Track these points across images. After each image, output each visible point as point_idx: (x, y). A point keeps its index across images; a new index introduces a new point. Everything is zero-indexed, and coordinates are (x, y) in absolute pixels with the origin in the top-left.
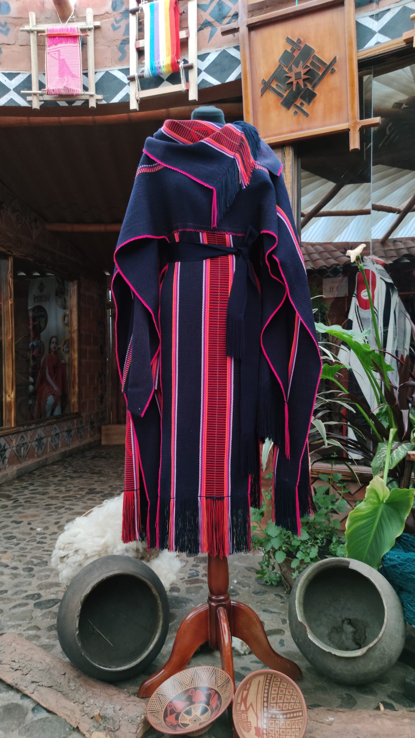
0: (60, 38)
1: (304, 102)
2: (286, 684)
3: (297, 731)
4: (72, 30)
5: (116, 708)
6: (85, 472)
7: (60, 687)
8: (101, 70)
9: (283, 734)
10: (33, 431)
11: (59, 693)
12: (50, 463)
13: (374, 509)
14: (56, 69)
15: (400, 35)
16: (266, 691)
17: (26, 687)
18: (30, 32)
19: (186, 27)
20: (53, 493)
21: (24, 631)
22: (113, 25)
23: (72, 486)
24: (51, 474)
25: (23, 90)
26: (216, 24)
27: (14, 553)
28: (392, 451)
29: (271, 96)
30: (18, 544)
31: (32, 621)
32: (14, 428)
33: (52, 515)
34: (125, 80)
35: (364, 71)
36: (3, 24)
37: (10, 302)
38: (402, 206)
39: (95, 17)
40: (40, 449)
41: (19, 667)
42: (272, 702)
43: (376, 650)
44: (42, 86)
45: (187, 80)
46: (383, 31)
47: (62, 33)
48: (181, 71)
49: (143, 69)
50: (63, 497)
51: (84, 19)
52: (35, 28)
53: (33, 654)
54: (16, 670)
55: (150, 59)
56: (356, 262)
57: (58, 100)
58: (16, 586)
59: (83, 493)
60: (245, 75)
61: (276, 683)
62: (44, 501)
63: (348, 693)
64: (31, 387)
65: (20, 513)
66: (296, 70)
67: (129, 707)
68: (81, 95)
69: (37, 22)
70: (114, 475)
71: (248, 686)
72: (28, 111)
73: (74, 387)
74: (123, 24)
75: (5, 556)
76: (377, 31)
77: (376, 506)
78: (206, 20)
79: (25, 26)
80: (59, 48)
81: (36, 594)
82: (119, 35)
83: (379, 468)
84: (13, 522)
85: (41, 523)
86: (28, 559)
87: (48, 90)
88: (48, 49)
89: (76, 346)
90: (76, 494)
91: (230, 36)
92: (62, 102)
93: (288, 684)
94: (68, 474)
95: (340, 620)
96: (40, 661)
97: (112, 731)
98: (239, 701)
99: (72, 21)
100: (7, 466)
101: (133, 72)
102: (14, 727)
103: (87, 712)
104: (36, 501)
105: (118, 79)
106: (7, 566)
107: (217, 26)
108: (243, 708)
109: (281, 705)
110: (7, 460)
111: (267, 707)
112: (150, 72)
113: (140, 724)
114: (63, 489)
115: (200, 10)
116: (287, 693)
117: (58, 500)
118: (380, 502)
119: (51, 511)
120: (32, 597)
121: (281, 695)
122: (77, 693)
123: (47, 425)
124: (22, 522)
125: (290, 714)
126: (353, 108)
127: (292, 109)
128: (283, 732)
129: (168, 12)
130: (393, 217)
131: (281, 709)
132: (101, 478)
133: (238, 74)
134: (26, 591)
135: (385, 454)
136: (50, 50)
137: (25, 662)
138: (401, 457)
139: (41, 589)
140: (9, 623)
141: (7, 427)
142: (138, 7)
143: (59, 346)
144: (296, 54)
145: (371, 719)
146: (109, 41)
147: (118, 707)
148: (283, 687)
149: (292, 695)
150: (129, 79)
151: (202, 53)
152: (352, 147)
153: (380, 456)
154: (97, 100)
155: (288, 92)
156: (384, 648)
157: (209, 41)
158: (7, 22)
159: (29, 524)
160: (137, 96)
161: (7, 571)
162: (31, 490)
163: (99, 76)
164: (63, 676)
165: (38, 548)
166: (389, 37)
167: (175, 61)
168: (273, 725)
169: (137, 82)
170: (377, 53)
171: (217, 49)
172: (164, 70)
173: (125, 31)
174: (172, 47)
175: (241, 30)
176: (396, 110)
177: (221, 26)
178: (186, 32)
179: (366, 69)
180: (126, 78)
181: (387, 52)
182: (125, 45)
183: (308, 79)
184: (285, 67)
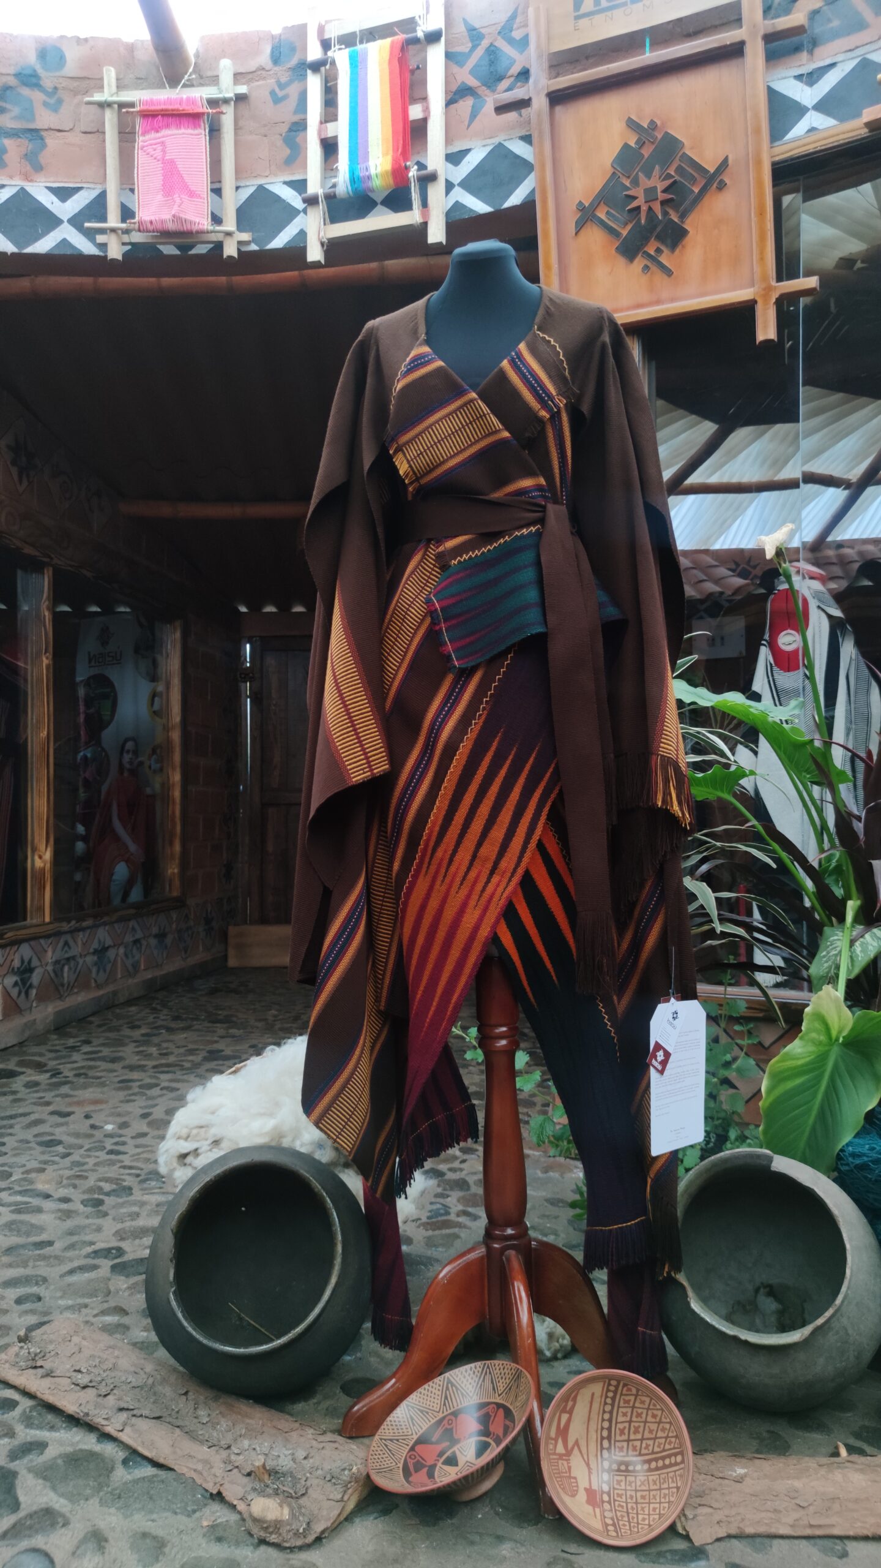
0: (166, 119)
1: (663, 248)
2: (647, 1400)
3: (673, 1493)
4: (191, 101)
5: (296, 1454)
6: (196, 1019)
7: (177, 1418)
8: (248, 184)
9: (642, 1501)
10: (88, 931)
11: (178, 1431)
12: (122, 1000)
13: (818, 1056)
14: (157, 181)
15: (859, 115)
16: (607, 1416)
17: (106, 1419)
18: (103, 105)
19: (422, 97)
20: (134, 1060)
21: (95, 1316)
22: (273, 93)
23: (170, 1045)
24: (128, 1023)
25: (89, 221)
26: (483, 91)
27: (61, 1172)
28: (852, 943)
29: (594, 237)
30: (68, 1155)
31: (107, 1299)
32: (50, 923)
33: (134, 1101)
34: (298, 203)
35: (786, 186)
36: (50, 90)
37: (45, 662)
38: (855, 474)
39: (238, 77)
40: (101, 971)
41: (91, 1382)
42: (618, 1438)
43: (830, 1334)
44: (127, 213)
45: (425, 204)
46: (823, 106)
47: (170, 107)
48: (413, 184)
49: (334, 180)
50: (155, 1067)
51: (215, 80)
52: (115, 99)
53: (117, 1357)
54: (84, 1387)
55: (350, 161)
56: (776, 561)
57: (161, 243)
58: (71, 1233)
59: (197, 1059)
60: (544, 192)
61: (627, 1398)
62: (115, 1074)
63: (772, 1429)
64: (80, 846)
65: (67, 1096)
66: (645, 183)
67: (323, 1452)
68: (208, 232)
69: (118, 87)
70: (259, 1024)
71: (570, 1403)
72: (98, 265)
73: (171, 843)
74: (293, 90)
75: (42, 1176)
76: (810, 107)
77: (822, 1049)
78: (463, 83)
79: (95, 95)
80: (163, 137)
81: (113, 1248)
82: (286, 113)
83: (826, 976)
84: (53, 1113)
85: (112, 1115)
86: (91, 1182)
87: (140, 223)
88: (140, 140)
89: (177, 757)
90: (183, 1061)
91: (512, 116)
92: (168, 247)
93: (651, 1399)
94: (160, 1023)
95: (750, 1287)
96: (132, 1369)
97: (292, 1497)
98: (553, 1434)
99: (189, 85)
100: (34, 1004)
101: (314, 187)
102: (88, 1491)
103: (236, 1464)
104: (99, 1074)
105: (284, 201)
106: (47, 1196)
107: (486, 95)
108: (560, 1449)
109: (638, 1443)
110: (34, 992)
111: (609, 1449)
112: (349, 188)
113: (350, 1482)
114: (153, 1050)
115: (450, 63)
116: (650, 1419)
117: (145, 1071)
118: (831, 1041)
119: (130, 1092)
120: (106, 1253)
121: (637, 1425)
122: (214, 1428)
123: (117, 921)
124: (73, 1113)
125: (657, 1462)
126: (762, 259)
127: (639, 262)
128: (643, 1497)
129: (386, 66)
130: (834, 496)
131: (638, 1453)
132: (233, 1031)
133: (527, 192)
134: (92, 1243)
135: (838, 949)
136: (144, 141)
137: (102, 1372)
138: (872, 955)
139: (122, 1239)
140: (61, 1302)
141: (34, 921)
142: (324, 57)
143: (140, 759)
144: (646, 152)
145: (823, 1471)
146: (265, 126)
147: (301, 1454)
148: (641, 1406)
149: (660, 1422)
150: (305, 201)
151: (455, 148)
152: (760, 337)
153: (828, 953)
154: (240, 243)
155: (629, 226)
156: (846, 1330)
157: (469, 126)
158: (58, 86)
159: (87, 1117)
160: (322, 234)
161: (48, 1205)
162: (85, 1053)
163: (245, 194)
164: (184, 1398)
165: (112, 1163)
166: (834, 118)
167: (400, 166)
168: (623, 1484)
169: (322, 206)
170: (810, 148)
171: (485, 142)
172: (377, 183)
173: (298, 105)
174: (393, 137)
175: (535, 103)
176: (843, 272)
177: (495, 95)
178: (423, 106)
179: (789, 183)
180: (299, 198)
181: (830, 148)
182: (298, 133)
183: (671, 200)
184: (624, 178)
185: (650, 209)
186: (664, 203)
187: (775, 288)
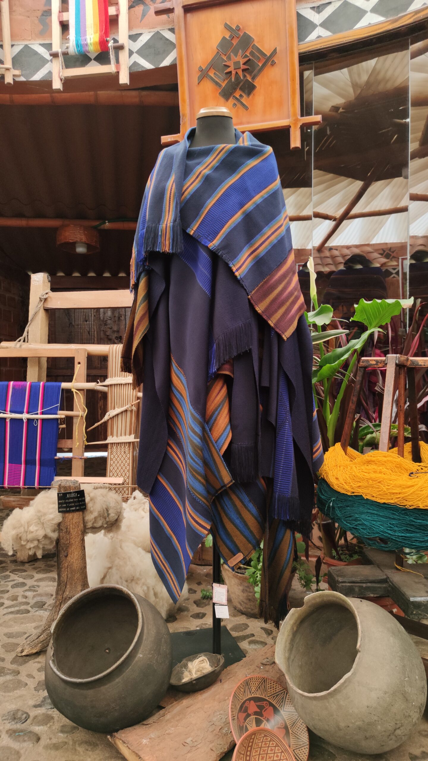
1: (243, 94)
8: (19, 43)
19: (116, 3)
26: (149, 2)
29: (208, 86)
35: (306, 66)
38: (338, 214)
45: (117, 61)
46: (324, 25)
48: (111, 50)
49: (67, 45)
55: (76, 34)
60: (181, 60)
66: (234, 59)
76: (318, 24)
82: (40, 5)
91: (164, 17)
101: (56, 48)
105: (40, 54)
107: (150, 5)
112: (76, 49)
126: (293, 104)
127: (231, 101)
130: (328, 225)
133: (173, 59)
144: (235, 42)
146: (28, 11)
150: (51, 55)
151: (134, 32)
152: (293, 145)
154: (14, 75)
155: (226, 82)
157: (141, 21)
160: (61, 74)
163: (17, 49)
166: (330, 31)
167: (104, 40)
169: (61, 58)
170: (318, 47)
171: (150, 30)
172: (91, 48)
173: (47, 1)
174: (100, 24)
175: (176, 11)
176: (334, 113)
177: (156, 5)
178: (116, 8)
179: (307, 64)
180: (48, 53)
181: (328, 47)
182: (47, 17)
183: (248, 69)
184: (223, 55)
185: (237, 73)
186: (243, 70)
187: (300, 120)
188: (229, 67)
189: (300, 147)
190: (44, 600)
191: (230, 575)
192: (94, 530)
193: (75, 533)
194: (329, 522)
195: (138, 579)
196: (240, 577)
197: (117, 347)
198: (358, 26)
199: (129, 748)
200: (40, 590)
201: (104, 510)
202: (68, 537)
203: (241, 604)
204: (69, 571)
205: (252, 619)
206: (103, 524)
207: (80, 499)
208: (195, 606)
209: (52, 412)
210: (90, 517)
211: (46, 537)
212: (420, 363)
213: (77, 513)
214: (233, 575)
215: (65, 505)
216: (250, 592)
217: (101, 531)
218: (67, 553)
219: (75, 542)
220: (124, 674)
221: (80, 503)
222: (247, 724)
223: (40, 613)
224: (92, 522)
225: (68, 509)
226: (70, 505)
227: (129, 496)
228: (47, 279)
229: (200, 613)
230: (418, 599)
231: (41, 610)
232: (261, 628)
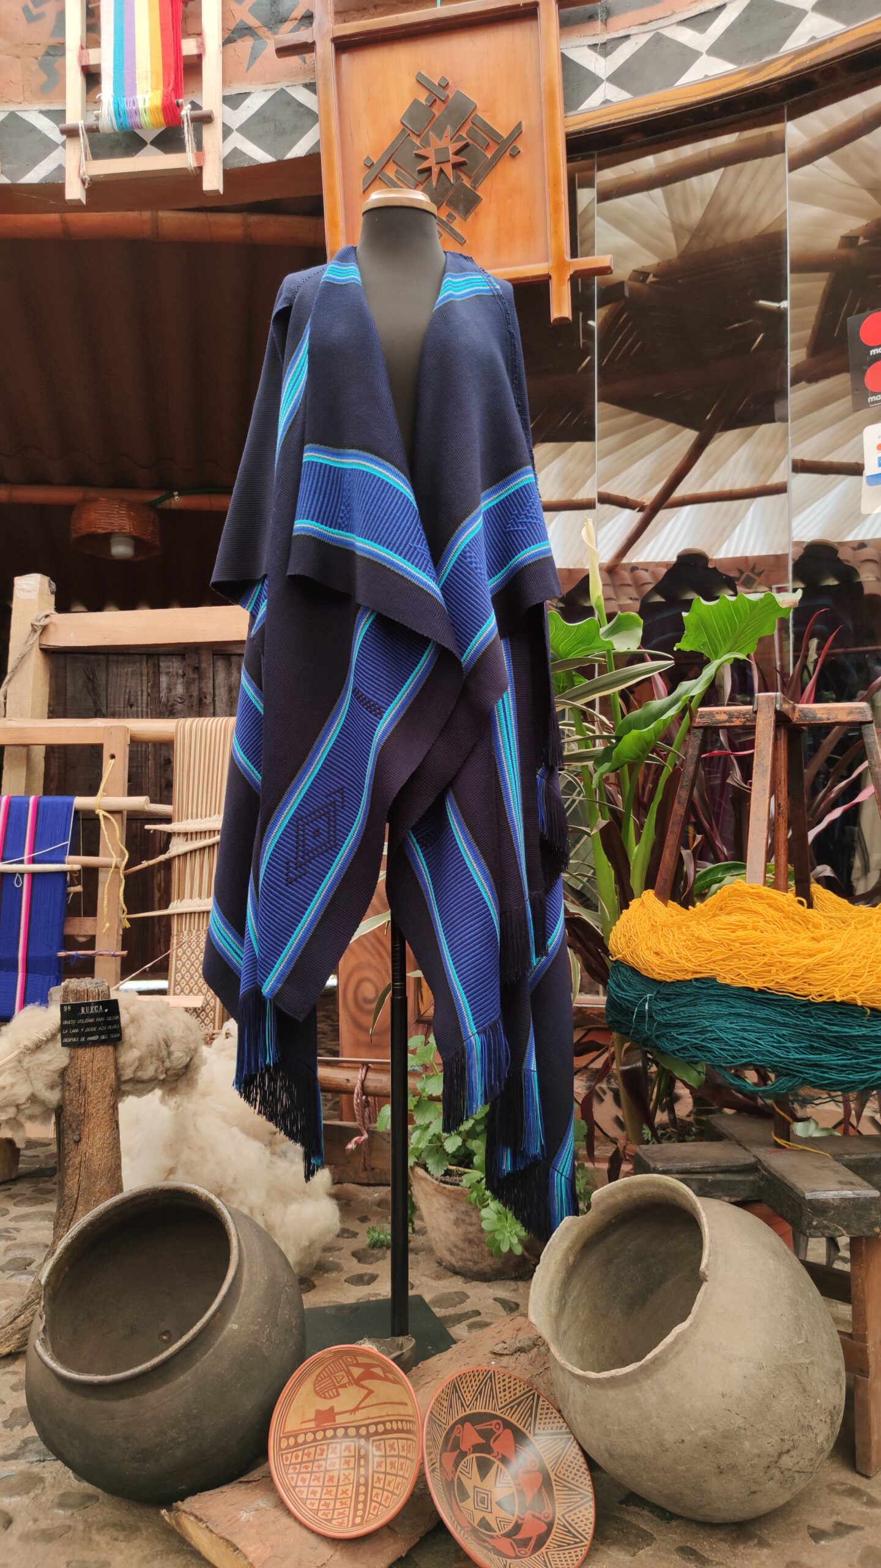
1: (455, 214)
19: (197, 32)
22: (26, 10)
26: (263, 32)
35: (578, 163)
45: (199, 147)
46: (616, 79)
48: (186, 124)
49: (95, 112)
55: (114, 92)
60: (329, 145)
66: (437, 143)
74: (49, 9)
76: (604, 78)
78: (242, 21)
82: (42, 34)
91: (294, 61)
101: (74, 117)
105: (39, 131)
107: (267, 37)
112: (114, 121)
126: (555, 232)
130: (630, 518)
133: (312, 144)
144: (437, 110)
146: (17, 46)
150: (63, 132)
151: (233, 91)
152: (555, 315)
155: (420, 188)
157: (248, 69)
160: (82, 170)
166: (628, 91)
167: (171, 102)
169: (83, 139)
170: (604, 121)
171: (265, 87)
172: (145, 119)
173: (56, 26)
174: (164, 71)
175: (319, 48)
176: (637, 285)
177: (276, 37)
178: (197, 42)
179: (584, 158)
180: (58, 129)
181: (624, 122)
182: (56, 58)
183: (463, 164)
184: (415, 136)
185: (441, 171)
186: (456, 166)
187: (570, 264)
188: (425, 158)
189: (571, 318)
190: (28, 1256)
191: (429, 1189)
192: (139, 1086)
193: (96, 1092)
194: (634, 1065)
195: (233, 1191)
196: (450, 1191)
197: (193, 722)
198: (685, 79)
199: (211, 1531)
200: (21, 1238)
201: (159, 1044)
202: (82, 1100)
203: (452, 1253)
204: (82, 1174)
205: (474, 1283)
206: (156, 1071)
207: (109, 1019)
208: (355, 1261)
209: (54, 858)
210: (129, 1056)
211: (33, 1099)
212: (819, 716)
213: (103, 1048)
214: (435, 1190)
215: (76, 1031)
216: (471, 1224)
217: (153, 1089)
218: (80, 1135)
219: (98, 1108)
220: (198, 1364)
221: (110, 1027)
222: (460, 1475)
223: (21, 1280)
224: (133, 1068)
225: (83, 1039)
226: (88, 1030)
227: (215, 1032)
228: (47, 586)
229: (365, 1274)
230: (823, 1195)
231: (22, 1274)
232: (495, 1299)
